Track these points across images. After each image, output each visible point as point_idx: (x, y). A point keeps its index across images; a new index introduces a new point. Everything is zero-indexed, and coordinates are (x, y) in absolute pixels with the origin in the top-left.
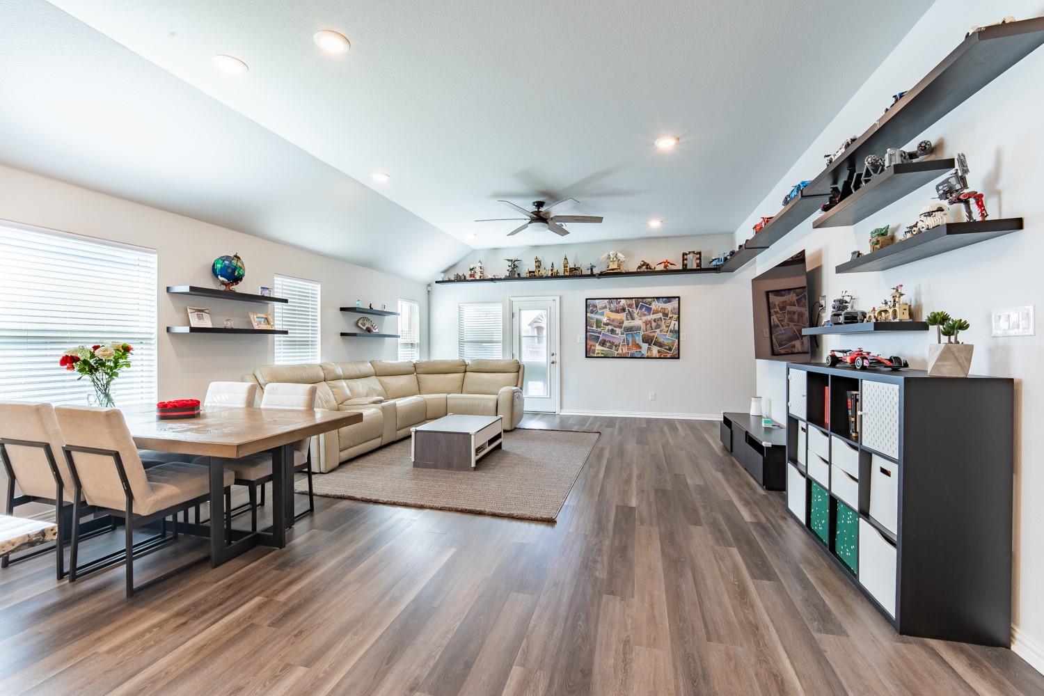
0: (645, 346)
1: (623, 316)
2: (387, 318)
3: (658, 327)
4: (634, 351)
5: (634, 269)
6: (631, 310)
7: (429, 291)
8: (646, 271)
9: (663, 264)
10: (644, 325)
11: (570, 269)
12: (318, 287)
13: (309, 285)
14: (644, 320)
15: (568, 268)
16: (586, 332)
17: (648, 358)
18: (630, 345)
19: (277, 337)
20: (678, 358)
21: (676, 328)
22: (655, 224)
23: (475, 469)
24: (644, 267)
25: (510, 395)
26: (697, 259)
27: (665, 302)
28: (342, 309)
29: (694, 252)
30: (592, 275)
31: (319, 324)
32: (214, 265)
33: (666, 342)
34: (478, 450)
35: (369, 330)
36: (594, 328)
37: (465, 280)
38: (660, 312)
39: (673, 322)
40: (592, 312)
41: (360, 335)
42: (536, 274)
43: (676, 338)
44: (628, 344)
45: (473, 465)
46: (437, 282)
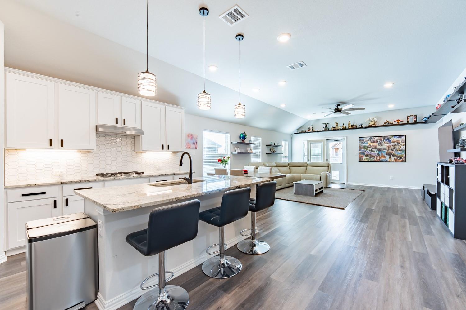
0: (388, 157)
1: (377, 144)
2: (279, 147)
3: (394, 148)
4: (382, 159)
5: (383, 125)
6: (381, 141)
7: (291, 137)
8: (388, 124)
9: (397, 122)
10: (388, 148)
11: (351, 126)
12: (261, 139)
13: (259, 139)
14: (387, 146)
15: (350, 126)
16: (359, 151)
17: (389, 162)
18: (380, 156)
19: (252, 154)
20: (405, 162)
21: (404, 149)
22: (391, 106)
23: (315, 196)
24: (387, 123)
25: (326, 175)
26: (415, 118)
27: (398, 138)
28: (267, 145)
29: (413, 115)
30: (362, 128)
31: (261, 150)
32: (240, 136)
33: (399, 155)
34: (316, 190)
35: (274, 152)
36: (363, 149)
37: (306, 132)
38: (396, 142)
39: (402, 146)
40: (362, 143)
41: (271, 153)
42: (336, 128)
43: (404, 153)
44: (379, 156)
45: (314, 195)
46: (295, 134)
